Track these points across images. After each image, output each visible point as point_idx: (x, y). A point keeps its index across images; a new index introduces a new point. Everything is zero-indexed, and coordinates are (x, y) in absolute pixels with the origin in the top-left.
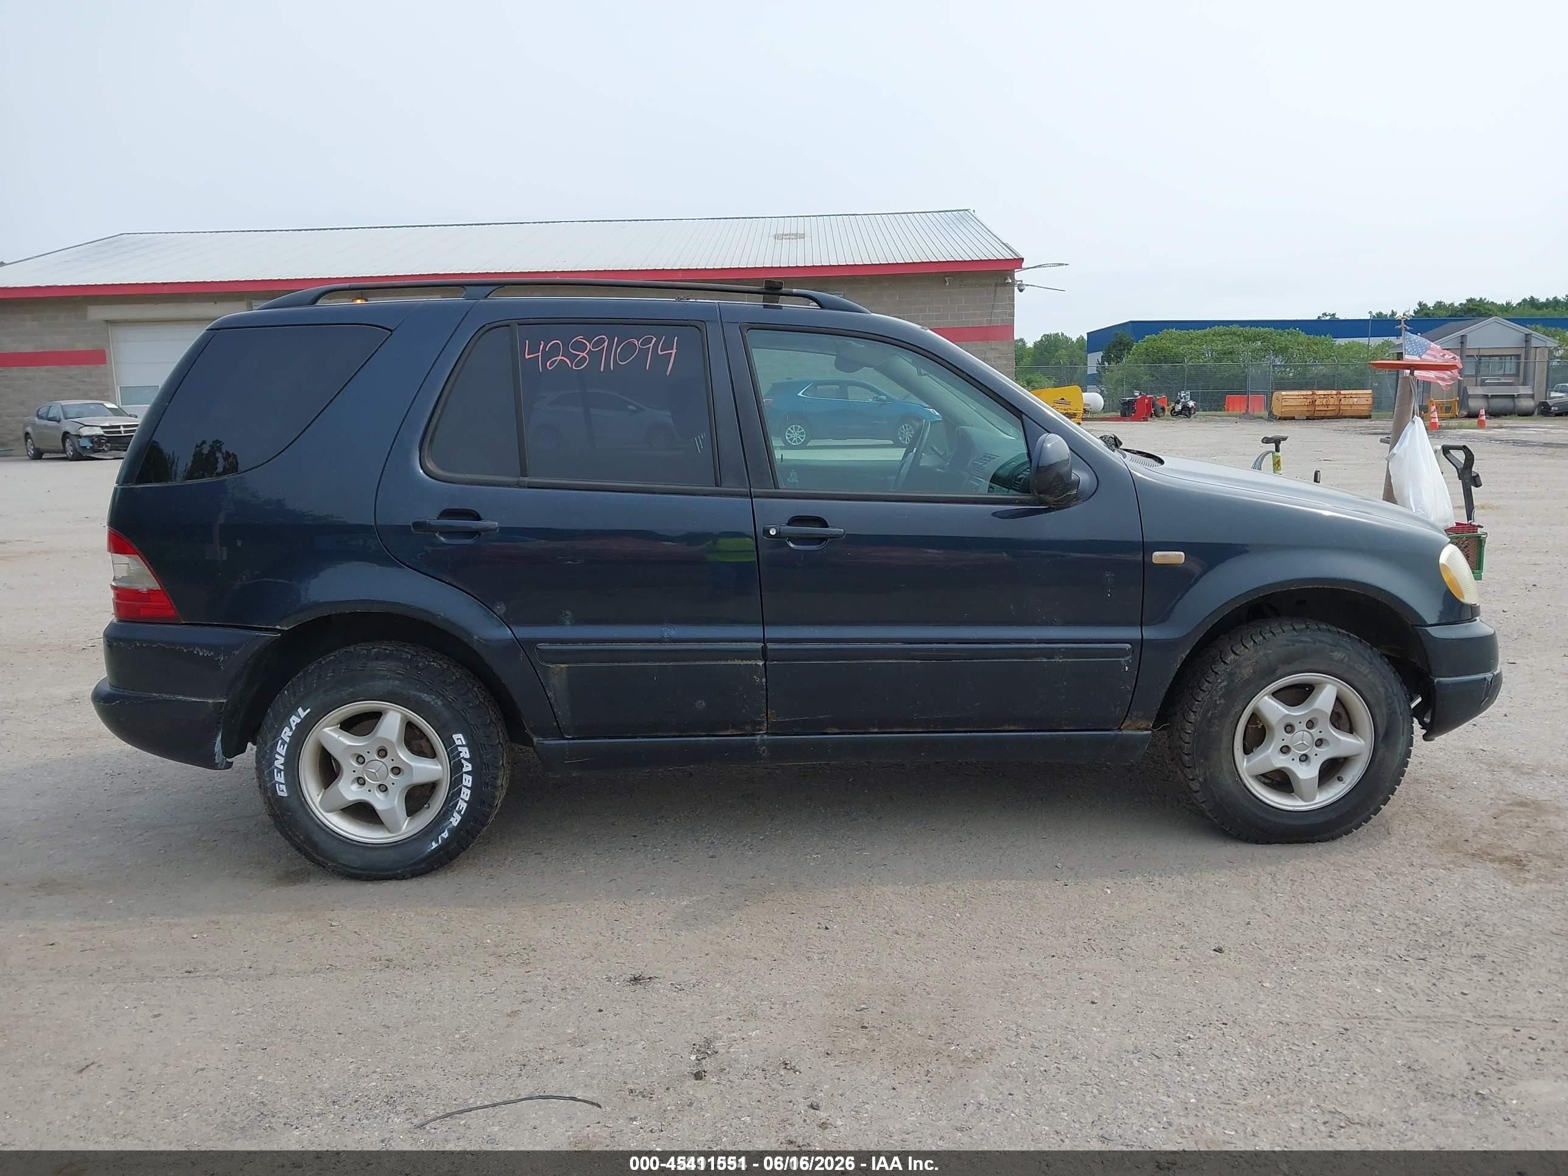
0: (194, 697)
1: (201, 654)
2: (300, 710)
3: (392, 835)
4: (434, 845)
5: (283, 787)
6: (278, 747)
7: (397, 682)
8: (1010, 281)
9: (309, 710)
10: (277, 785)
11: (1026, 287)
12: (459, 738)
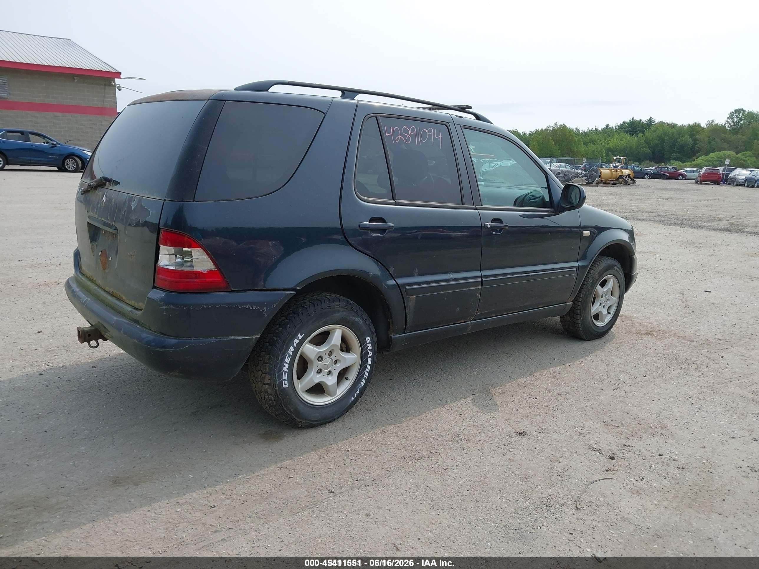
0: (243, 336)
1: (251, 308)
2: (299, 335)
3: (332, 398)
4: (353, 399)
5: (286, 382)
6: (286, 359)
7: (345, 313)
8: (113, 84)
9: (304, 335)
10: (283, 382)
11: (122, 88)
12: (368, 339)
